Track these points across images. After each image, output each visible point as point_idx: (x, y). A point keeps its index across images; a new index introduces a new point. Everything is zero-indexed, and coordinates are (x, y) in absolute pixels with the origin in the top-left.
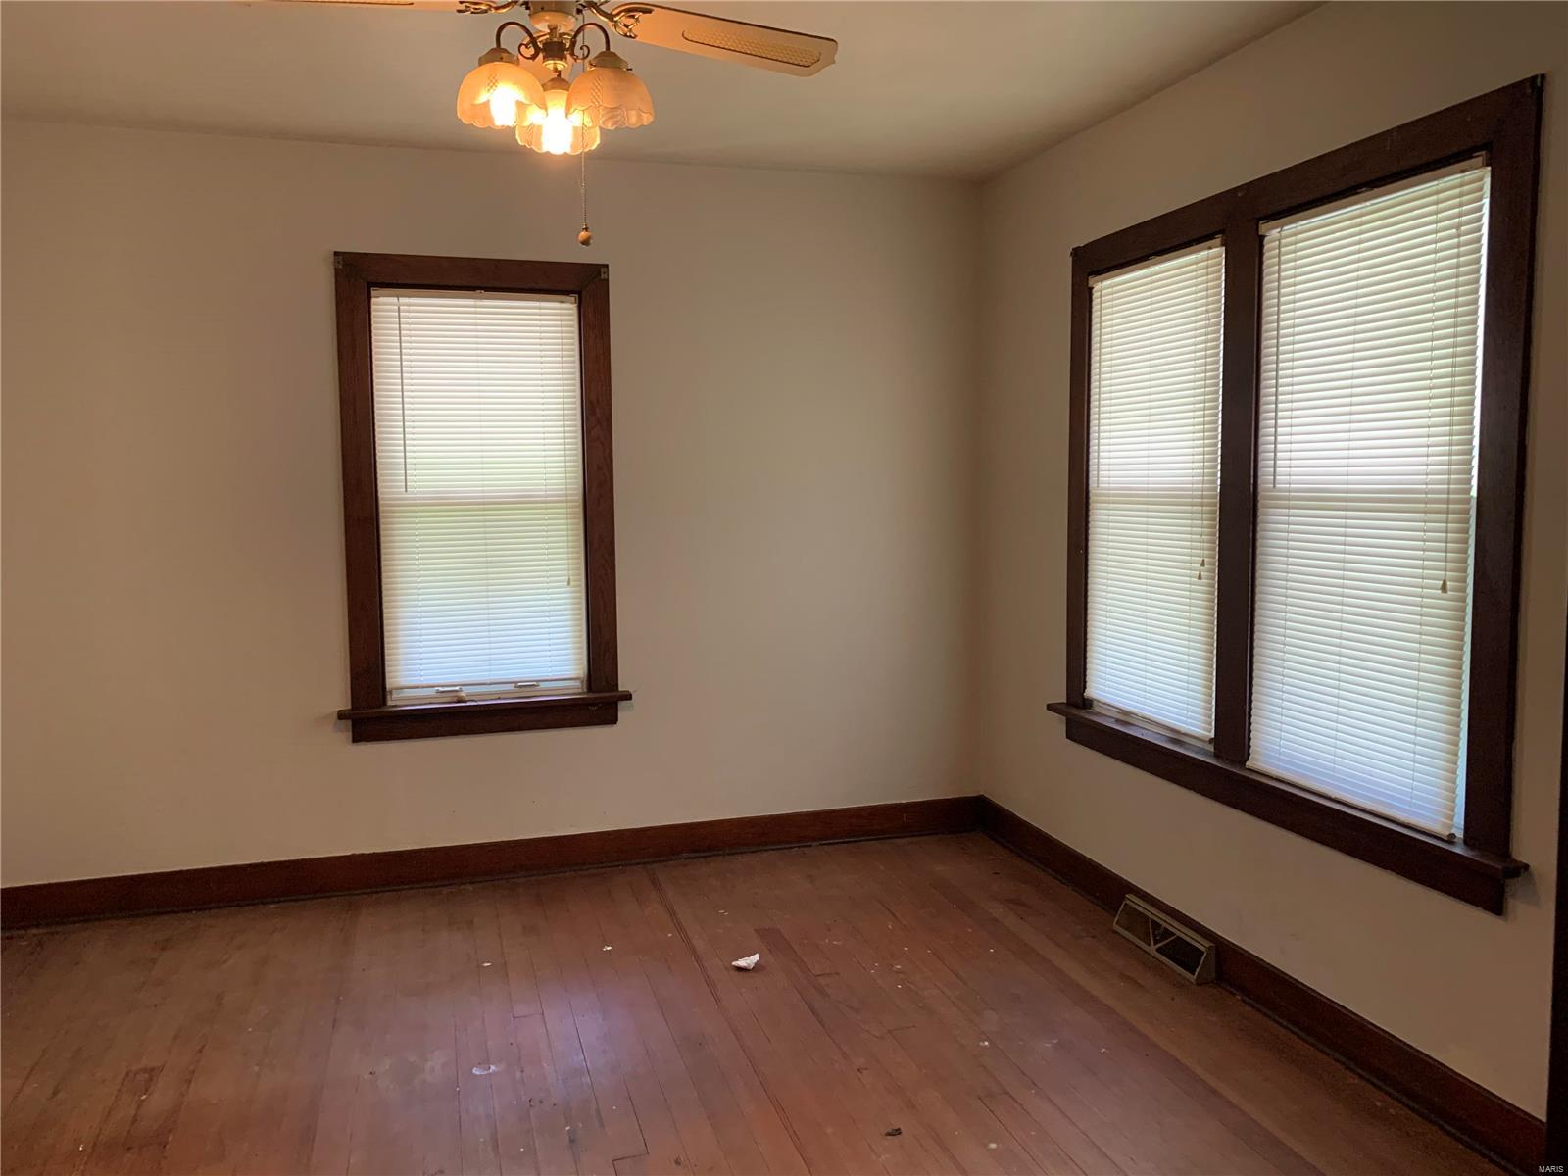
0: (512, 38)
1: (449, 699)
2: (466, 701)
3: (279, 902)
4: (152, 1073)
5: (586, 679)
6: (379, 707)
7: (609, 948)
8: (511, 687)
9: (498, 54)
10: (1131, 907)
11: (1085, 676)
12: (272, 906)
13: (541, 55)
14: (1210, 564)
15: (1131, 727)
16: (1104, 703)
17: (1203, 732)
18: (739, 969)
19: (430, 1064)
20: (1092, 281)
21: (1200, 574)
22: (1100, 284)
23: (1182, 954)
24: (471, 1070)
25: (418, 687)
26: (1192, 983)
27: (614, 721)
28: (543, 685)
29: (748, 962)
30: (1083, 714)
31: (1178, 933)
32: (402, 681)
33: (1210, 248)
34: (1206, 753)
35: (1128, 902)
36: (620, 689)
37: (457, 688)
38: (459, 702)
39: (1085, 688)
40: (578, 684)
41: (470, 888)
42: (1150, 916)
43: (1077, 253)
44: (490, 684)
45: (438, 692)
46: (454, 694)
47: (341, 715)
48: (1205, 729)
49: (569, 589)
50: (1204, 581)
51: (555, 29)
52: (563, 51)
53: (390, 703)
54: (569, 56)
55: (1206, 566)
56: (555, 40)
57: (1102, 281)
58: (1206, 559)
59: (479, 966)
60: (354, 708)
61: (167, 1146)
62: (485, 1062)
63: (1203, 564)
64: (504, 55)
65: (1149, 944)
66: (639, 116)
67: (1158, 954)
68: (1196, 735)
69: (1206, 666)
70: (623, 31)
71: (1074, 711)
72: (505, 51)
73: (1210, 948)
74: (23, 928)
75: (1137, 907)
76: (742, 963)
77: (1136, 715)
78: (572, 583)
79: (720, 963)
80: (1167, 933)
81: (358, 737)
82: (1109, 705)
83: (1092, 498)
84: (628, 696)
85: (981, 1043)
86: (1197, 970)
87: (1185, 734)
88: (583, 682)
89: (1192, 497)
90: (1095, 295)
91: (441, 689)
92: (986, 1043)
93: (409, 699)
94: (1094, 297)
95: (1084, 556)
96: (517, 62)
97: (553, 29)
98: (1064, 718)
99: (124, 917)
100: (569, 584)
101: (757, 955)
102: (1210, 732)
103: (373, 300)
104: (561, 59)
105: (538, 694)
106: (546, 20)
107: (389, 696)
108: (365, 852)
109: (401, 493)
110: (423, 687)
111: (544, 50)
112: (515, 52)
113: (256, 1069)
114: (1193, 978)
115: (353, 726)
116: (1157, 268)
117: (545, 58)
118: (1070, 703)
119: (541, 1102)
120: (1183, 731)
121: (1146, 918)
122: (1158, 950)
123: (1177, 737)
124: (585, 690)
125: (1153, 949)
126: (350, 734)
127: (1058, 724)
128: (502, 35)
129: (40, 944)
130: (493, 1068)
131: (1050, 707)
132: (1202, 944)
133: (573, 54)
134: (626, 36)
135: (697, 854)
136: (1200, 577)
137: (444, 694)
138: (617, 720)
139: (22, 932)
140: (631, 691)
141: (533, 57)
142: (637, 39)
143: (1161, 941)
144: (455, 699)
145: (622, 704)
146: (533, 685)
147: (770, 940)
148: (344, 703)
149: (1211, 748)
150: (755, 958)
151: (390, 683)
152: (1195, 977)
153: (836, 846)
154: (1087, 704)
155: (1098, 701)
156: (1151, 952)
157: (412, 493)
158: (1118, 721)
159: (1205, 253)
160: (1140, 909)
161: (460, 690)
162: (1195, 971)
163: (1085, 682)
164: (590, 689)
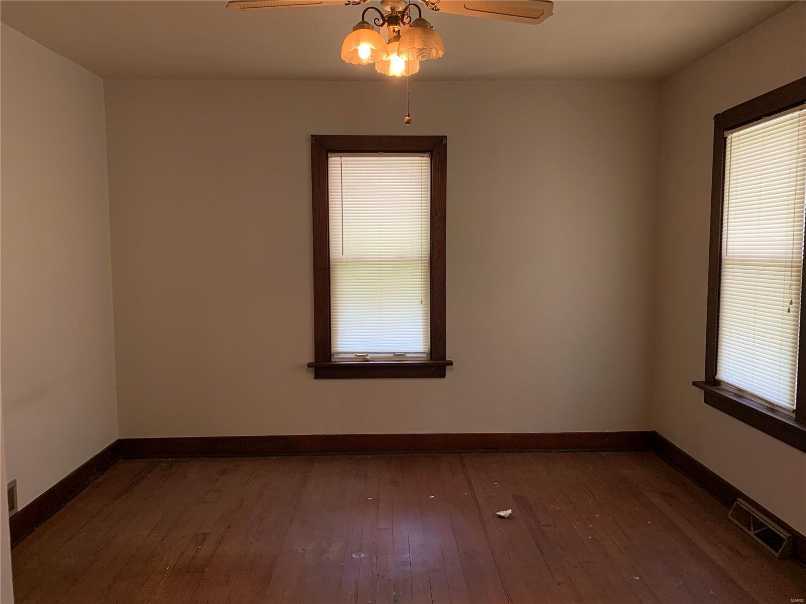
0: (371, 16)
1: (361, 360)
2: (369, 361)
3: (278, 456)
4: (205, 535)
5: (429, 353)
6: (328, 362)
7: (433, 497)
8: (391, 355)
9: (363, 24)
10: (740, 506)
11: (716, 367)
12: (275, 458)
13: (386, 24)
14: (795, 303)
15: (743, 399)
16: (728, 384)
17: (788, 405)
18: (500, 517)
19: (332, 548)
20: (726, 133)
21: (789, 309)
22: (731, 135)
23: (771, 539)
24: (352, 554)
25: (346, 353)
26: (776, 557)
27: (443, 376)
28: (408, 355)
29: (505, 513)
30: (714, 389)
31: (769, 526)
32: (340, 349)
33: (801, 110)
34: (789, 418)
35: (738, 503)
36: (447, 359)
37: (365, 354)
38: (366, 361)
39: (716, 374)
40: (425, 355)
41: (369, 457)
42: (752, 513)
43: (717, 117)
44: (381, 353)
45: (356, 356)
46: (364, 357)
47: (310, 365)
48: (789, 404)
49: (421, 306)
50: (791, 313)
51: (394, 9)
52: (398, 20)
53: (333, 360)
54: (401, 23)
55: (793, 304)
56: (394, 15)
57: (732, 133)
58: (793, 300)
59: (366, 500)
60: (316, 362)
61: (205, 573)
62: (359, 552)
63: (791, 303)
64: (366, 25)
65: (750, 530)
66: (437, 52)
67: (755, 536)
68: (784, 407)
69: (792, 365)
70: (431, 6)
71: (709, 387)
72: (366, 23)
73: (789, 538)
74: (165, 458)
75: (744, 507)
76: (502, 513)
77: (747, 392)
78: (423, 303)
79: (491, 513)
80: (762, 525)
81: (317, 377)
82: (732, 385)
83: (723, 261)
84: (451, 363)
85: (634, 578)
86: (781, 550)
87: (777, 406)
88: (428, 355)
89: (785, 262)
90: (728, 141)
91: (357, 354)
92: (638, 578)
93: (342, 358)
94: (727, 143)
95: (717, 295)
96: (373, 28)
97: (393, 9)
98: (703, 391)
99: (208, 457)
100: (421, 303)
101: (511, 510)
102: (793, 405)
103: (329, 159)
104: (397, 25)
105: (407, 359)
106: (390, 5)
107: (333, 357)
108: (319, 434)
109: (340, 256)
110: (349, 353)
111: (388, 21)
112: (372, 23)
113: (251, 540)
114: (777, 555)
115: (315, 370)
116: (767, 123)
117: (389, 25)
118: (707, 382)
119: (383, 577)
120: (775, 404)
121: (750, 513)
122: (755, 534)
123: (773, 407)
124: (429, 359)
125: (752, 533)
126: (314, 375)
127: (700, 394)
128: (365, 15)
129: (171, 466)
130: (362, 555)
131: (694, 384)
132: (784, 535)
133: (403, 22)
134: (433, 9)
135: (487, 450)
136: (789, 311)
137: (359, 357)
138: (445, 376)
139: (164, 459)
140: (453, 360)
141: (382, 25)
142: (440, 11)
143: (758, 529)
144: (364, 360)
145: (448, 367)
146: (403, 355)
147: (520, 502)
148: (311, 359)
149: (794, 415)
150: (509, 511)
151: (333, 351)
152: (778, 554)
153: (566, 453)
154: (718, 383)
155: (724, 382)
156: (751, 535)
157: (346, 255)
158: (735, 395)
159: (797, 113)
160: (746, 508)
161: (367, 356)
162: (779, 550)
163: (716, 370)
164: (431, 358)
